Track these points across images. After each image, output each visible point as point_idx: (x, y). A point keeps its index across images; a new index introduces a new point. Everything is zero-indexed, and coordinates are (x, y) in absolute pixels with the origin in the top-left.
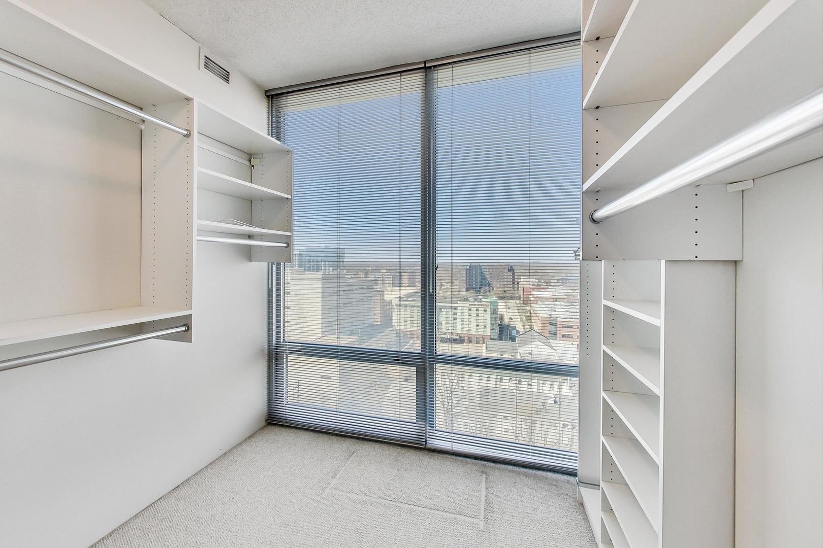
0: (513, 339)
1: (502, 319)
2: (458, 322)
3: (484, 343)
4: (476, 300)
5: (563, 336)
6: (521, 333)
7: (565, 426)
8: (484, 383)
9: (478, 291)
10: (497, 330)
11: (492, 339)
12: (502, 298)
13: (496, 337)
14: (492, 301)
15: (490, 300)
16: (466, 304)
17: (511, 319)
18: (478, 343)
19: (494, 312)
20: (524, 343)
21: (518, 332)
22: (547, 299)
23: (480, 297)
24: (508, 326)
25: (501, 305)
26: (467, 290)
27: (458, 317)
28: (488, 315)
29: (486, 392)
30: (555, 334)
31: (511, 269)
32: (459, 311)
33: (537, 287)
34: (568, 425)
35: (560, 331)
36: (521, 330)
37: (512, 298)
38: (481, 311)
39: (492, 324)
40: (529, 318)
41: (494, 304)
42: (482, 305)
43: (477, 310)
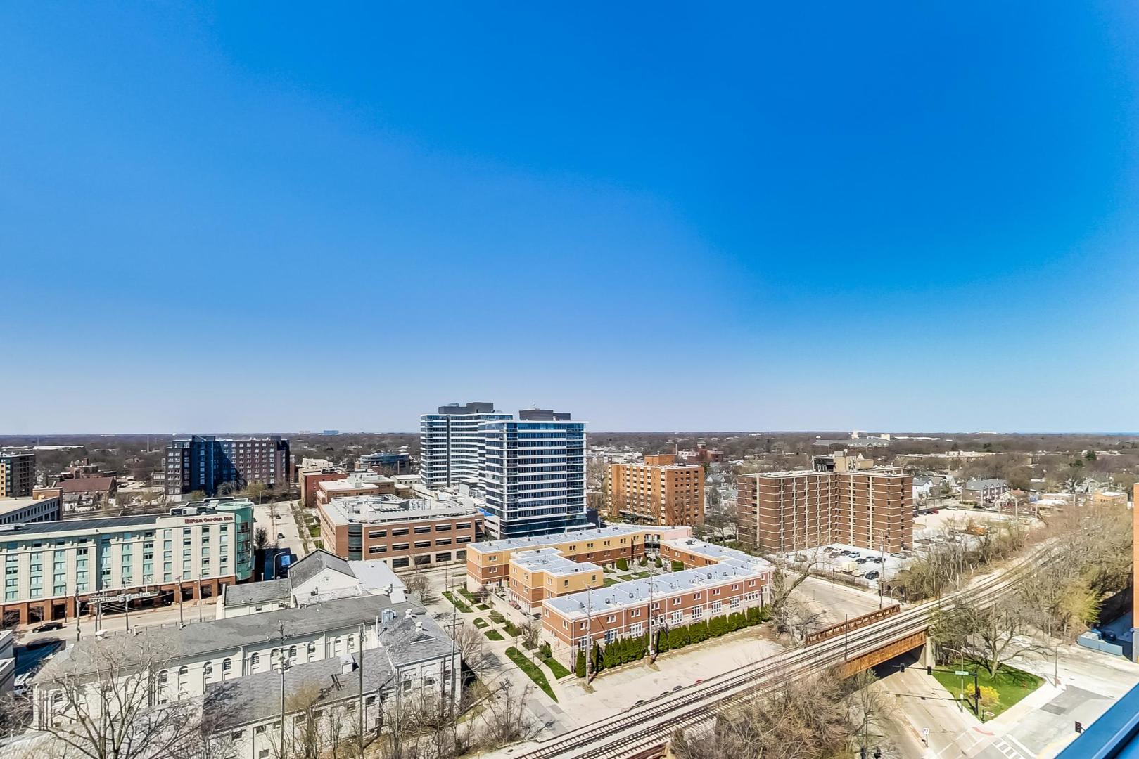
0: (282, 573)
1: (262, 537)
2: (158, 560)
3: (220, 593)
4: (200, 511)
5: (371, 552)
6: (299, 558)
7: (371, 700)
8: (216, 677)
9: (210, 491)
10: (251, 564)
11: (238, 583)
12: (265, 500)
13: (249, 575)
14: (240, 507)
15: (235, 508)
16: (180, 521)
17: (281, 536)
18: (205, 596)
19: (245, 527)
20: (305, 576)
21: (293, 558)
22: (347, 493)
23: (212, 504)
24: (276, 550)
25: (261, 513)
26: (185, 490)
27: (158, 550)
28: (230, 538)
29: (215, 696)
30: (359, 550)
31: (282, 445)
32: (158, 539)
33: (332, 476)
34: (374, 697)
35: (366, 544)
36: (298, 550)
37: (285, 497)
38: (215, 529)
39: (238, 553)
40: (315, 530)
41: (246, 514)
42: (216, 519)
43: (205, 530)
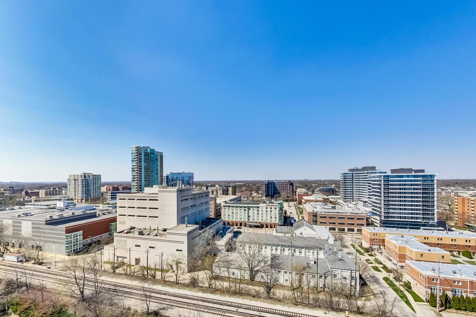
0: (292, 225)
1: (286, 213)
2: (260, 215)
3: (275, 228)
4: (270, 202)
5: (321, 223)
6: (297, 221)
7: (321, 277)
8: (274, 252)
9: (272, 197)
10: (283, 220)
11: (279, 225)
12: (287, 201)
13: (282, 224)
14: (280, 203)
15: (278, 203)
16: (265, 205)
17: (291, 213)
18: (271, 227)
19: (281, 209)
20: (298, 227)
21: (295, 221)
22: (312, 201)
23: (273, 201)
24: (290, 217)
25: (285, 204)
26: (266, 196)
27: (260, 212)
28: (277, 211)
29: (274, 258)
30: (316, 221)
31: (291, 184)
32: (260, 209)
33: (307, 194)
34: (322, 276)
35: (319, 220)
36: (297, 220)
37: (292, 200)
38: (273, 208)
39: (280, 217)
40: (301, 212)
41: (281, 204)
42: (274, 205)
43: (271, 208)
